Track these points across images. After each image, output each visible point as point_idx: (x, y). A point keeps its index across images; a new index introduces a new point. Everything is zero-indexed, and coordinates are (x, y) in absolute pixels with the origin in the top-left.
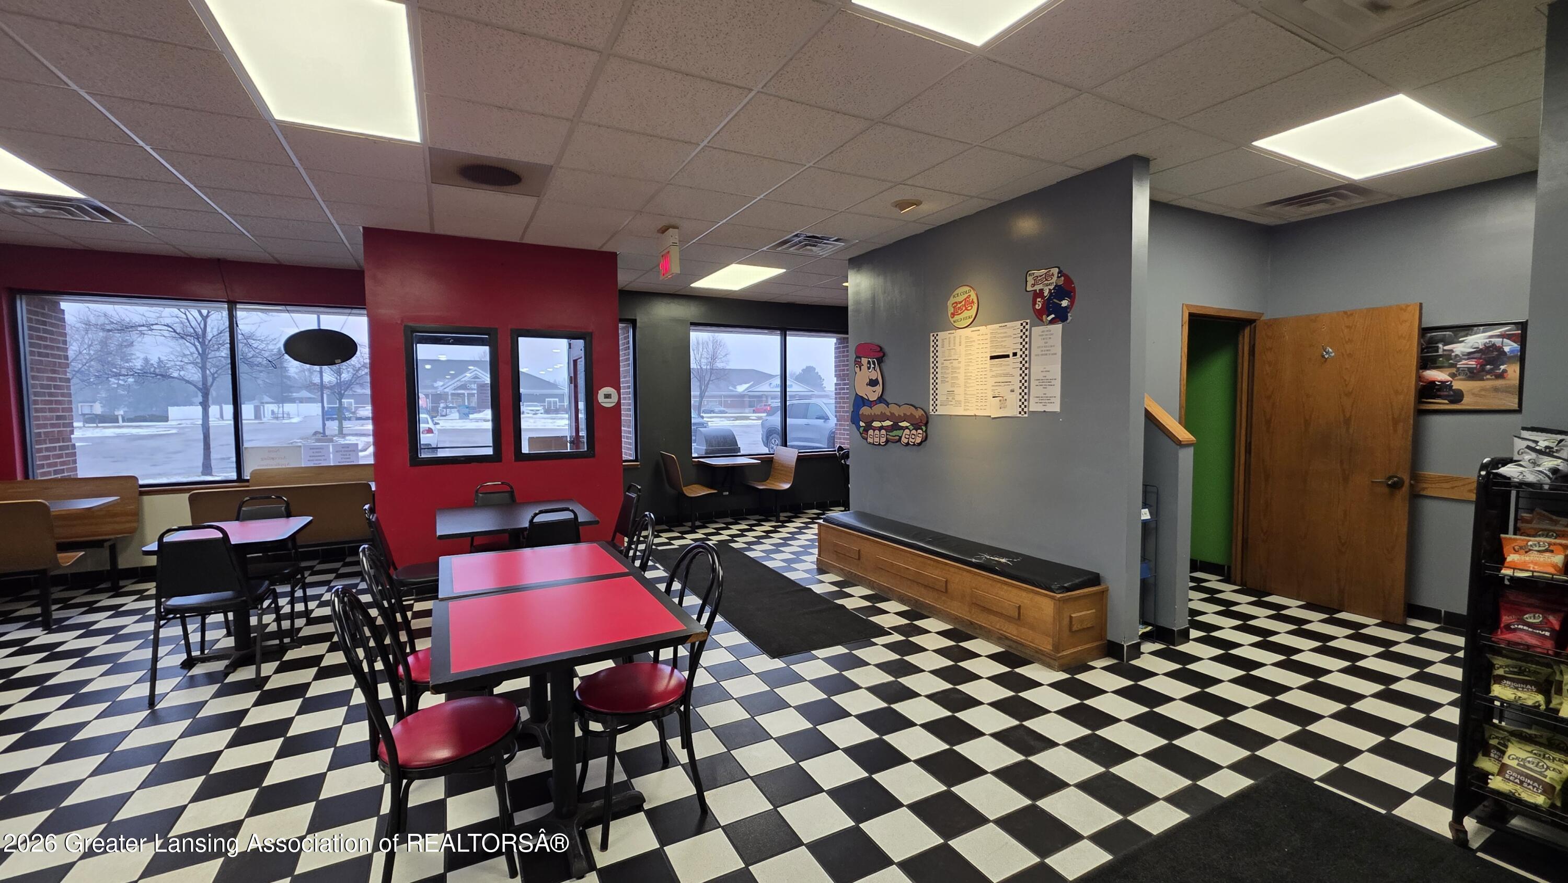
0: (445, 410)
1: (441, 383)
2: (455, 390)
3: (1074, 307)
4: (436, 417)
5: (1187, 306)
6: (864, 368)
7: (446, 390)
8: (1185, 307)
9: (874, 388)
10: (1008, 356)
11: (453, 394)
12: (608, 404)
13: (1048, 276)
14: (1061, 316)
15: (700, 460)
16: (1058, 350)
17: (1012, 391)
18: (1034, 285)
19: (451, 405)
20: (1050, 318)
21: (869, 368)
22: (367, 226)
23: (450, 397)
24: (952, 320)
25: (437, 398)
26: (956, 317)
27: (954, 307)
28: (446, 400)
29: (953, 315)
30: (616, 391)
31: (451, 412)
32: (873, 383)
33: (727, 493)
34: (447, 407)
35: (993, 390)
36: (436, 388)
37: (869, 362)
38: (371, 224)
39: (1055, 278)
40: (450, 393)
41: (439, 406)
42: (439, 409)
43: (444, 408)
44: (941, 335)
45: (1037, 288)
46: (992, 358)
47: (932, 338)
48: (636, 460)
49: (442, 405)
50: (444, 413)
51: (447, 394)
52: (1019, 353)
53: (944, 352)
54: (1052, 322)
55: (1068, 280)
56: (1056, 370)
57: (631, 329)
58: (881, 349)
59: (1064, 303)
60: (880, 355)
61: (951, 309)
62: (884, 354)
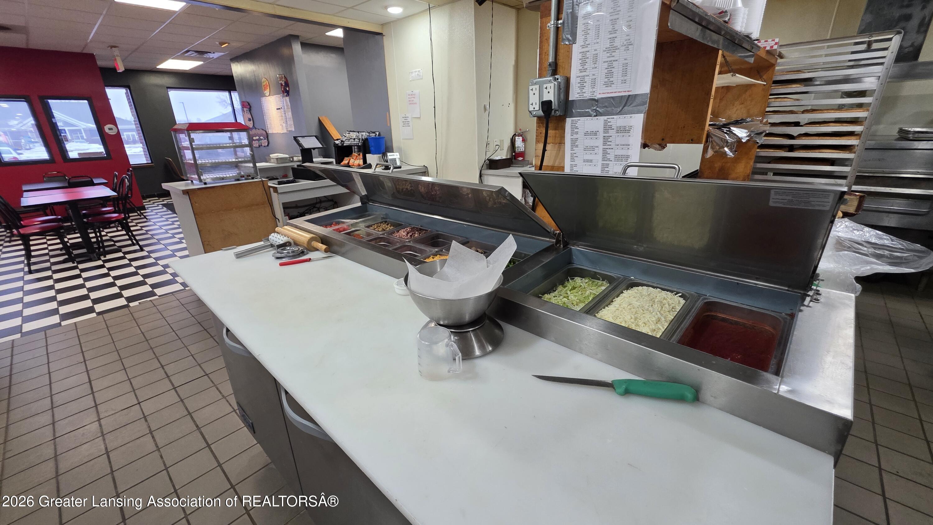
3: (290, 90)
6: (246, 112)
9: (251, 123)
10: (280, 109)
12: (113, 133)
13: (282, 77)
14: (288, 94)
16: (290, 107)
17: (284, 123)
18: (280, 80)
20: (286, 94)
24: (264, 93)
26: (266, 92)
29: (264, 90)
30: (115, 126)
32: (250, 120)
35: (280, 123)
37: (246, 110)
39: (284, 79)
44: (263, 99)
45: (281, 82)
46: (277, 109)
47: (261, 100)
48: (152, 163)
52: (282, 108)
53: (265, 106)
54: (287, 96)
55: (287, 79)
56: (291, 114)
57: (128, 90)
58: (249, 104)
59: (288, 89)
60: (249, 107)
61: (263, 88)
62: (250, 107)
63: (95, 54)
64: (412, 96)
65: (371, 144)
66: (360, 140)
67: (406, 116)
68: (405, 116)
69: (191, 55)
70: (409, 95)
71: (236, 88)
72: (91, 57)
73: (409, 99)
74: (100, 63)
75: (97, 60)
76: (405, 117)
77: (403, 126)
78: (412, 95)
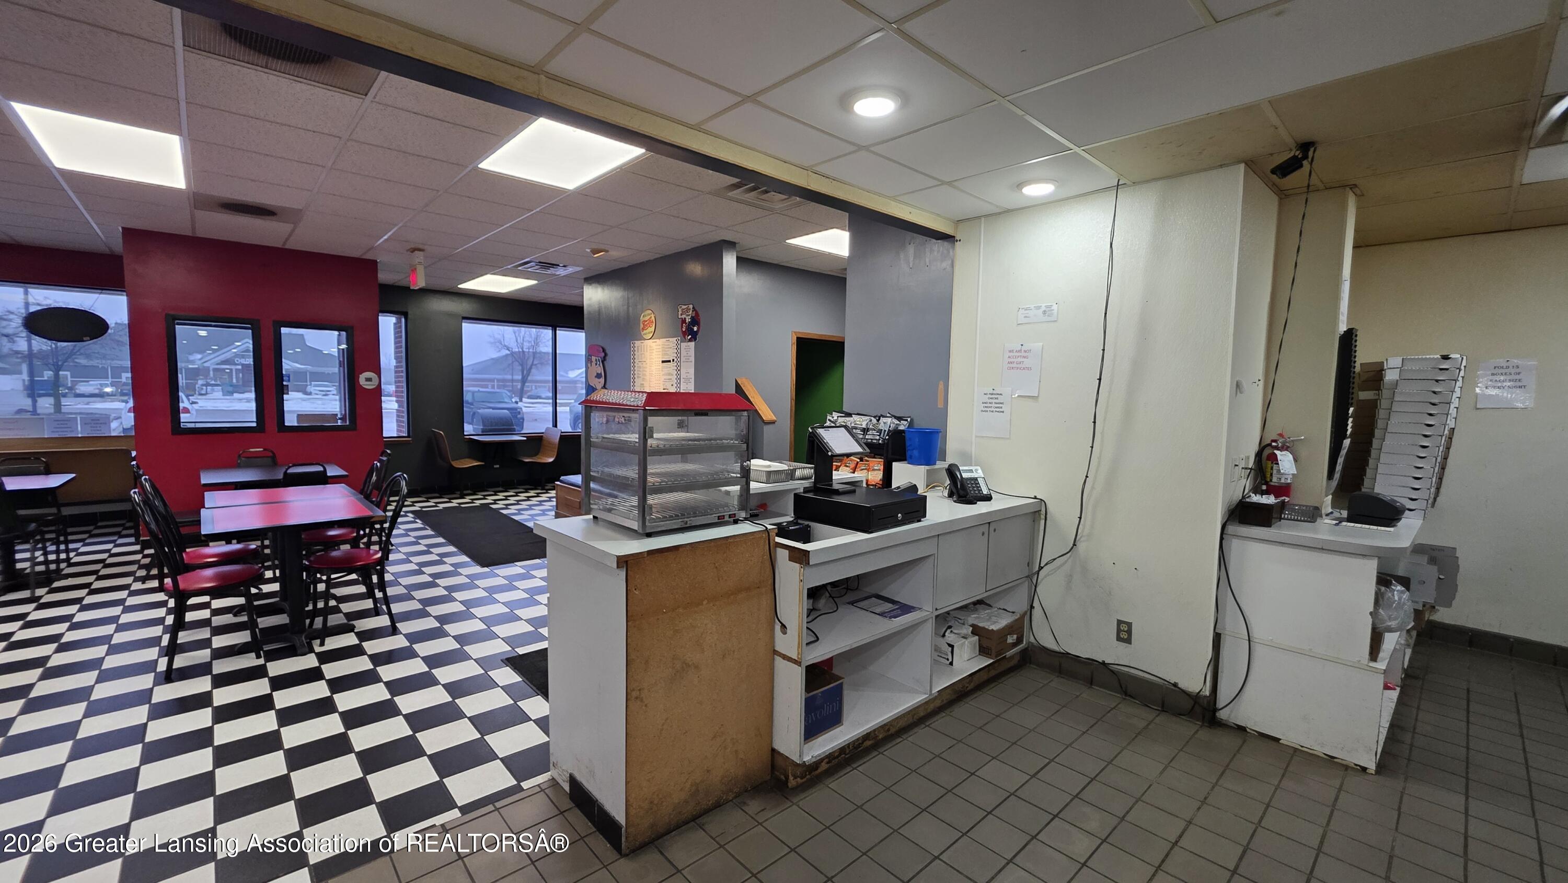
0: (204, 388)
1: (199, 356)
2: (218, 364)
3: (700, 330)
4: (193, 395)
5: (795, 332)
6: (594, 364)
7: (206, 365)
8: (793, 334)
9: (600, 380)
10: (670, 361)
11: (215, 370)
12: (369, 386)
13: (688, 309)
14: (694, 338)
15: (471, 437)
16: (693, 359)
17: (672, 385)
18: (681, 315)
19: (213, 382)
20: (689, 338)
21: (596, 364)
22: (126, 227)
23: (211, 373)
24: (642, 333)
25: (195, 373)
26: (645, 332)
27: (644, 324)
28: (206, 375)
29: (643, 329)
30: (376, 376)
31: (213, 390)
32: (598, 376)
33: (498, 466)
34: (207, 385)
35: (664, 384)
36: (193, 362)
37: (596, 359)
38: (129, 225)
39: (691, 312)
40: (211, 369)
41: (197, 383)
42: (197, 386)
43: (203, 385)
44: (637, 343)
45: (683, 316)
46: (663, 362)
47: (632, 345)
48: (408, 437)
49: (200, 382)
50: (203, 392)
51: (208, 369)
52: (675, 360)
53: (638, 355)
54: (690, 340)
55: (697, 314)
56: (692, 371)
57: (403, 320)
58: (604, 350)
59: (695, 329)
60: (603, 354)
61: (642, 326)
62: (606, 355)
63: (378, 261)
64: (1020, 354)
65: (912, 442)
66: (880, 434)
67: (994, 392)
68: (992, 392)
69: (529, 270)
70: (1010, 351)
71: (583, 325)
72: (370, 266)
73: (1010, 360)
74: (384, 277)
75: (379, 271)
76: (992, 394)
77: (982, 411)
78: (1020, 351)
